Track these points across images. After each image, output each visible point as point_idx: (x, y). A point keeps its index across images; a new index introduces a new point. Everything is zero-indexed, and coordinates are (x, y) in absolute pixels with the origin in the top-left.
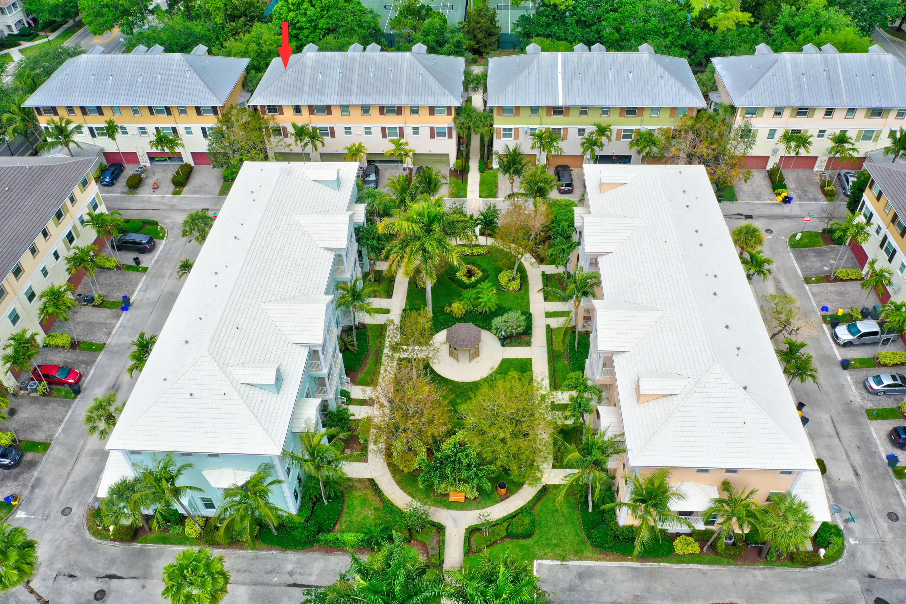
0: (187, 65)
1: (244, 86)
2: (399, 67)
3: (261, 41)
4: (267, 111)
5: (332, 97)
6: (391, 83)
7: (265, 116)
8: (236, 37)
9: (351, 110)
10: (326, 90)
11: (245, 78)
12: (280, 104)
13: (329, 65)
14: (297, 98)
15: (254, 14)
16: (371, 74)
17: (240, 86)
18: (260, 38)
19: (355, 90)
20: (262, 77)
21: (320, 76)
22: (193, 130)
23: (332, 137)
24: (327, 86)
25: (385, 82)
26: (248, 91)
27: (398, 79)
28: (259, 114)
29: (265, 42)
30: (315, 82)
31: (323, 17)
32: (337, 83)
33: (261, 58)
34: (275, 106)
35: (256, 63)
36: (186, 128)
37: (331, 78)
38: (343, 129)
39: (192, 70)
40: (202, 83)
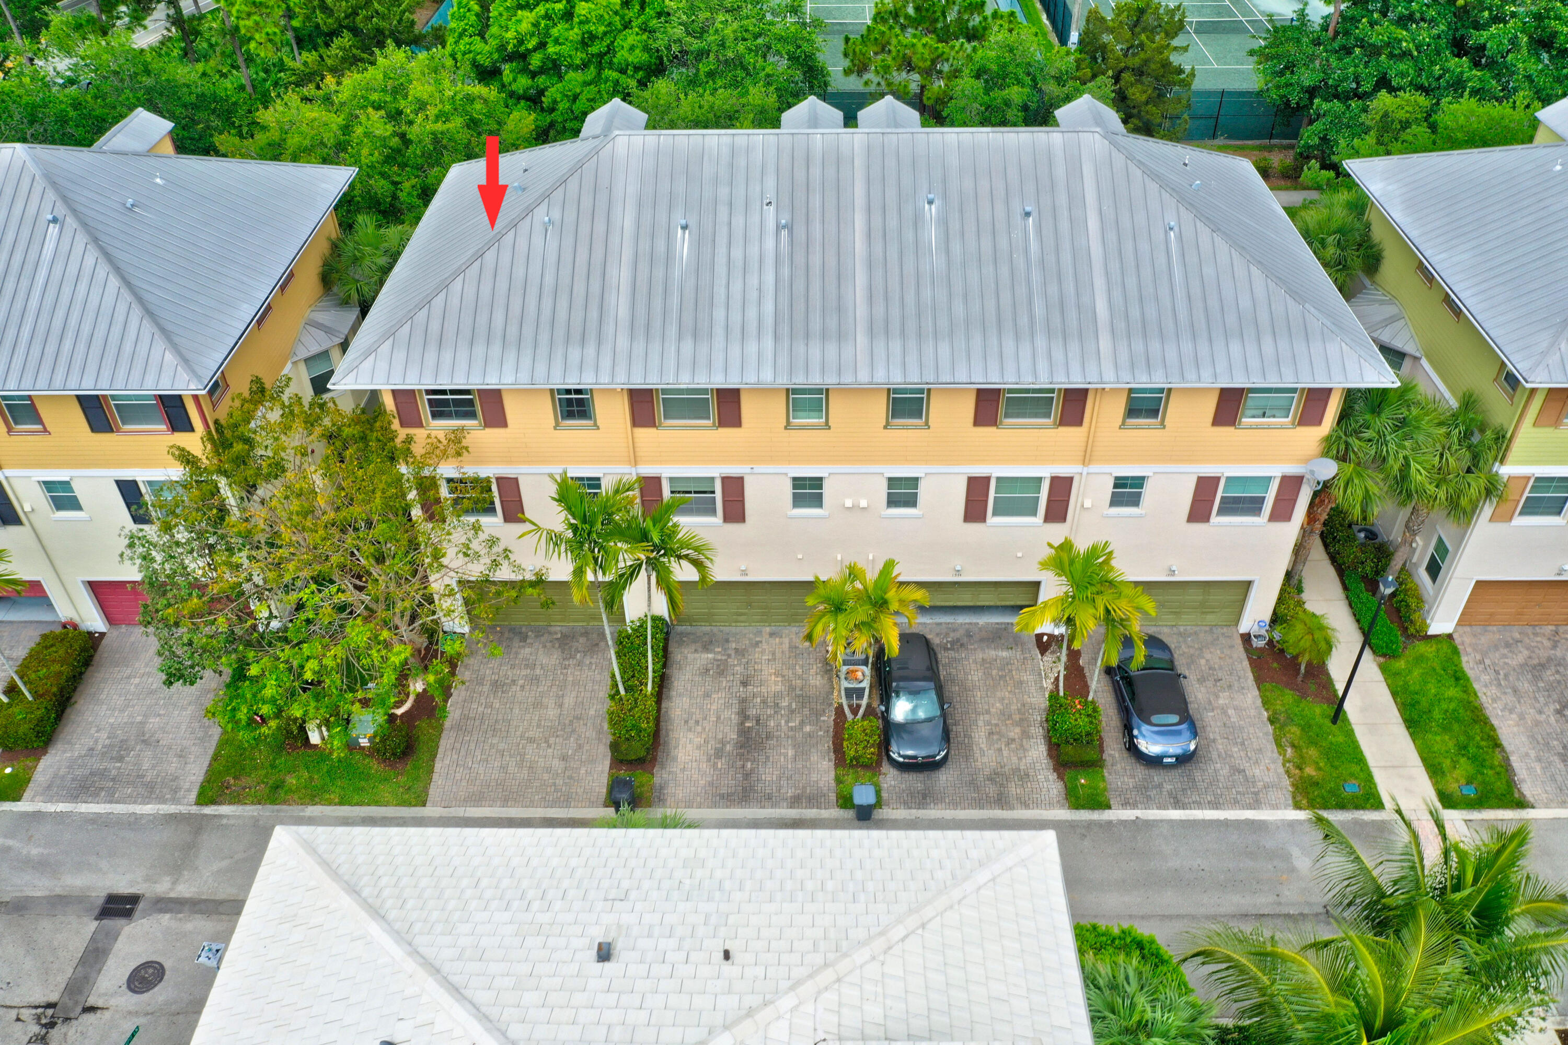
0: (51, 195)
1: (327, 279)
2: (1062, 199)
3: (402, 104)
4: (425, 411)
5: (752, 348)
6: (1036, 277)
7: (419, 434)
8: (309, 90)
9: (837, 406)
10: (719, 314)
11: (335, 247)
12: (492, 382)
13: (723, 191)
14: (575, 354)
15: (384, 24)
16: (932, 234)
17: (309, 281)
18: (399, 90)
19: (862, 311)
20: (403, 242)
21: (684, 244)
22: (80, 491)
23: (727, 519)
24: (720, 292)
25: (1004, 270)
26: (345, 303)
27: (1066, 257)
28: (386, 429)
29: (422, 106)
30: (659, 273)
31: (627, 25)
32: (769, 278)
33: (403, 166)
34: (467, 392)
35: (380, 186)
36: (49, 486)
37: (737, 253)
38: (789, 485)
39: (71, 222)
40: (114, 282)
